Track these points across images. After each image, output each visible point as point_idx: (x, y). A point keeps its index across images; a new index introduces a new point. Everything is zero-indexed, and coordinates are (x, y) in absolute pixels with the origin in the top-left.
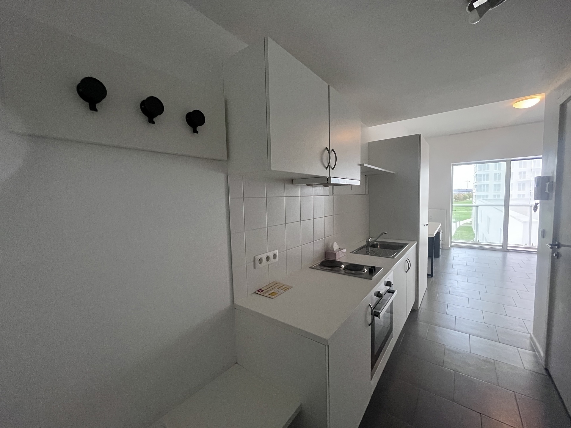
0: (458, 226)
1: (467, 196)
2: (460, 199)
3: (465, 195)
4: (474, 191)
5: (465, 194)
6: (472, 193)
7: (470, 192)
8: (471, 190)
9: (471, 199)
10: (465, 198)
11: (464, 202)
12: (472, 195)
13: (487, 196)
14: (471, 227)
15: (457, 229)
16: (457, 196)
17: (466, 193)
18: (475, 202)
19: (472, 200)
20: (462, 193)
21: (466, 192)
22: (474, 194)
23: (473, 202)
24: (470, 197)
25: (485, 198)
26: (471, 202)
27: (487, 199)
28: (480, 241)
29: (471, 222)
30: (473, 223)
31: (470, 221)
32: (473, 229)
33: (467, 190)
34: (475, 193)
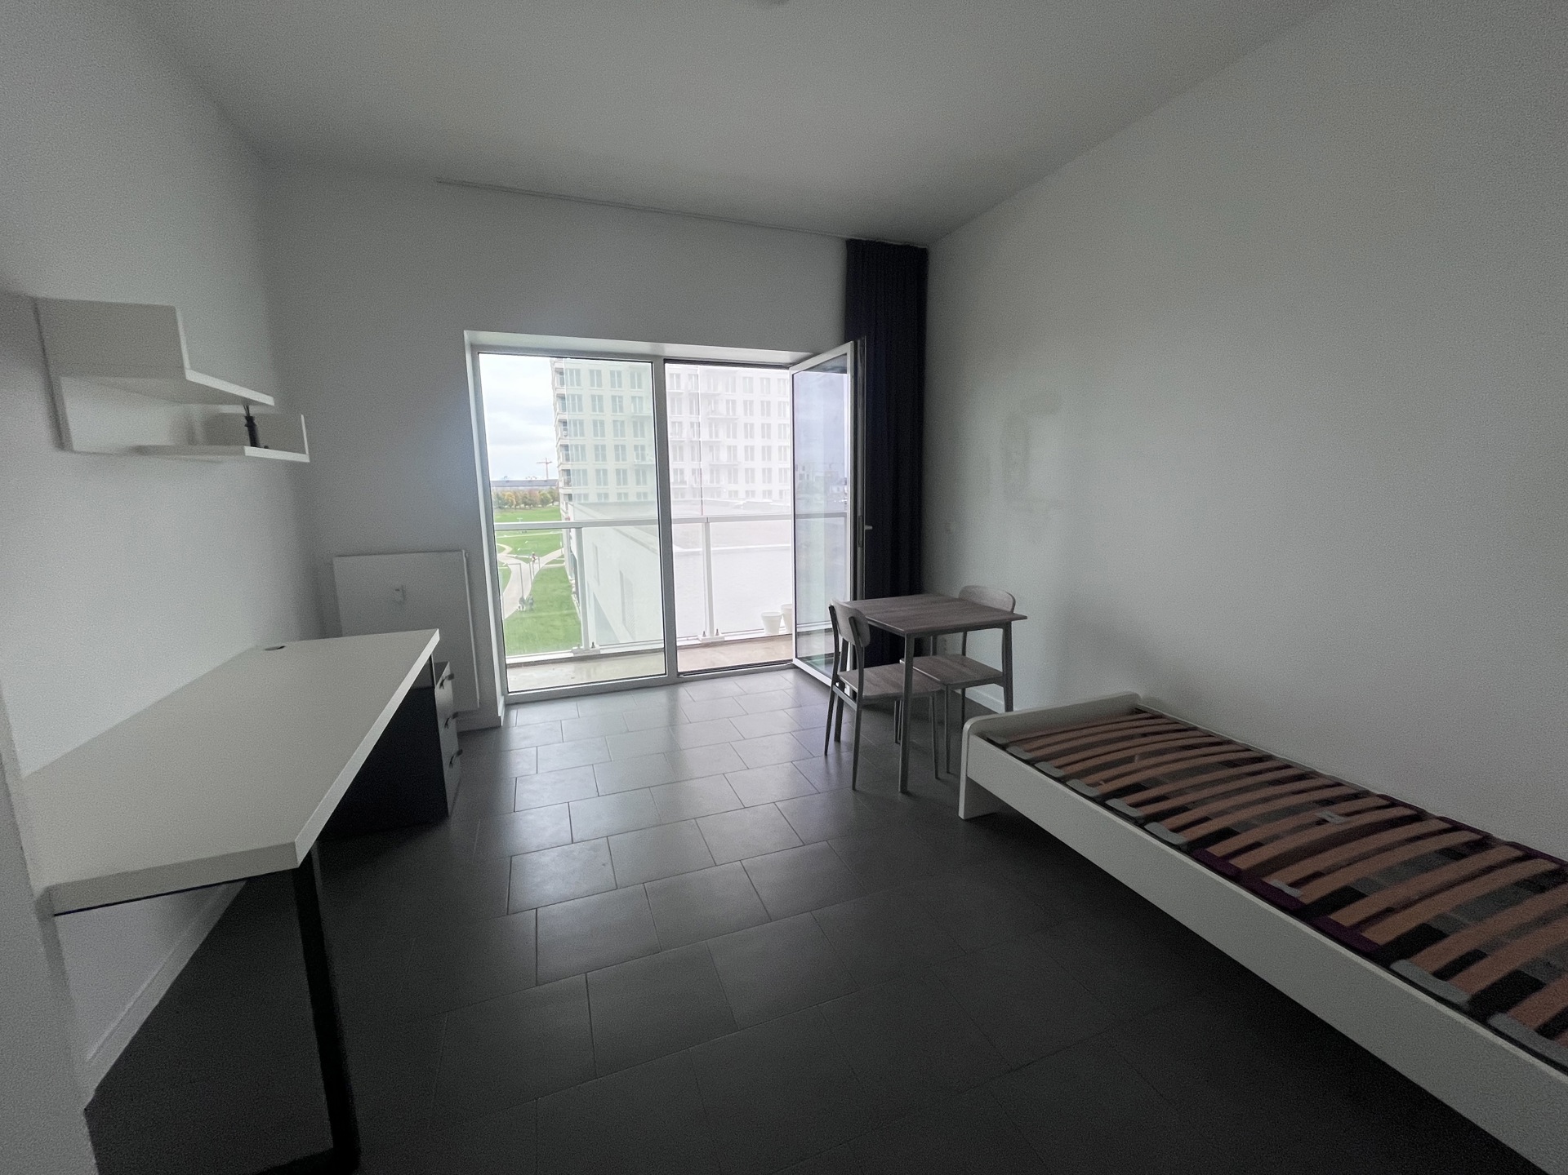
0: (537, 570)
1: (549, 496)
2: (536, 503)
3: (543, 494)
4: (561, 484)
5: (543, 492)
6: (558, 488)
7: (554, 488)
8: (554, 483)
9: (556, 503)
10: (545, 502)
11: (544, 510)
12: (559, 494)
13: (586, 496)
14: (563, 568)
15: (535, 577)
16: (528, 496)
17: (545, 490)
18: (565, 509)
19: (559, 505)
20: (536, 490)
21: (545, 488)
22: (561, 491)
23: (561, 511)
24: (556, 499)
25: (582, 501)
26: (558, 510)
27: (587, 502)
28: (597, 646)
29: (563, 556)
30: (566, 558)
31: (560, 555)
32: (568, 573)
33: (546, 481)
34: (562, 488)
